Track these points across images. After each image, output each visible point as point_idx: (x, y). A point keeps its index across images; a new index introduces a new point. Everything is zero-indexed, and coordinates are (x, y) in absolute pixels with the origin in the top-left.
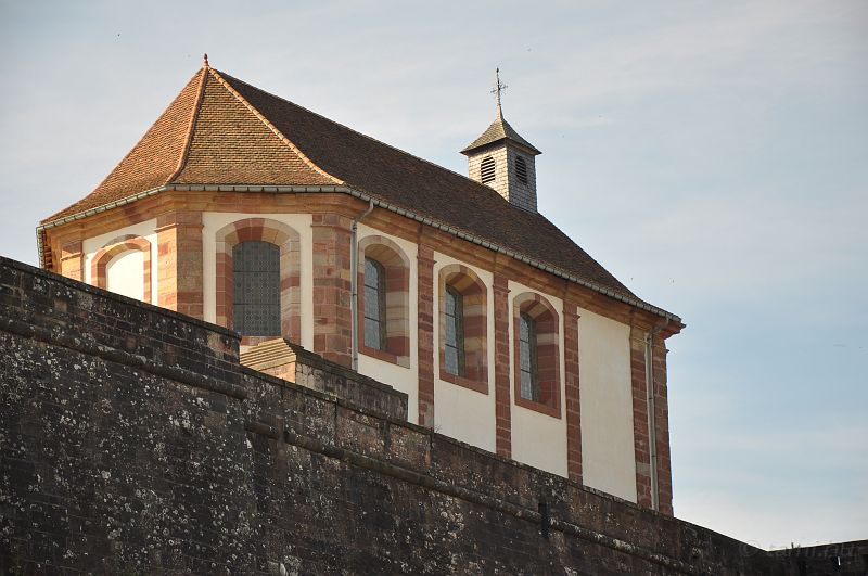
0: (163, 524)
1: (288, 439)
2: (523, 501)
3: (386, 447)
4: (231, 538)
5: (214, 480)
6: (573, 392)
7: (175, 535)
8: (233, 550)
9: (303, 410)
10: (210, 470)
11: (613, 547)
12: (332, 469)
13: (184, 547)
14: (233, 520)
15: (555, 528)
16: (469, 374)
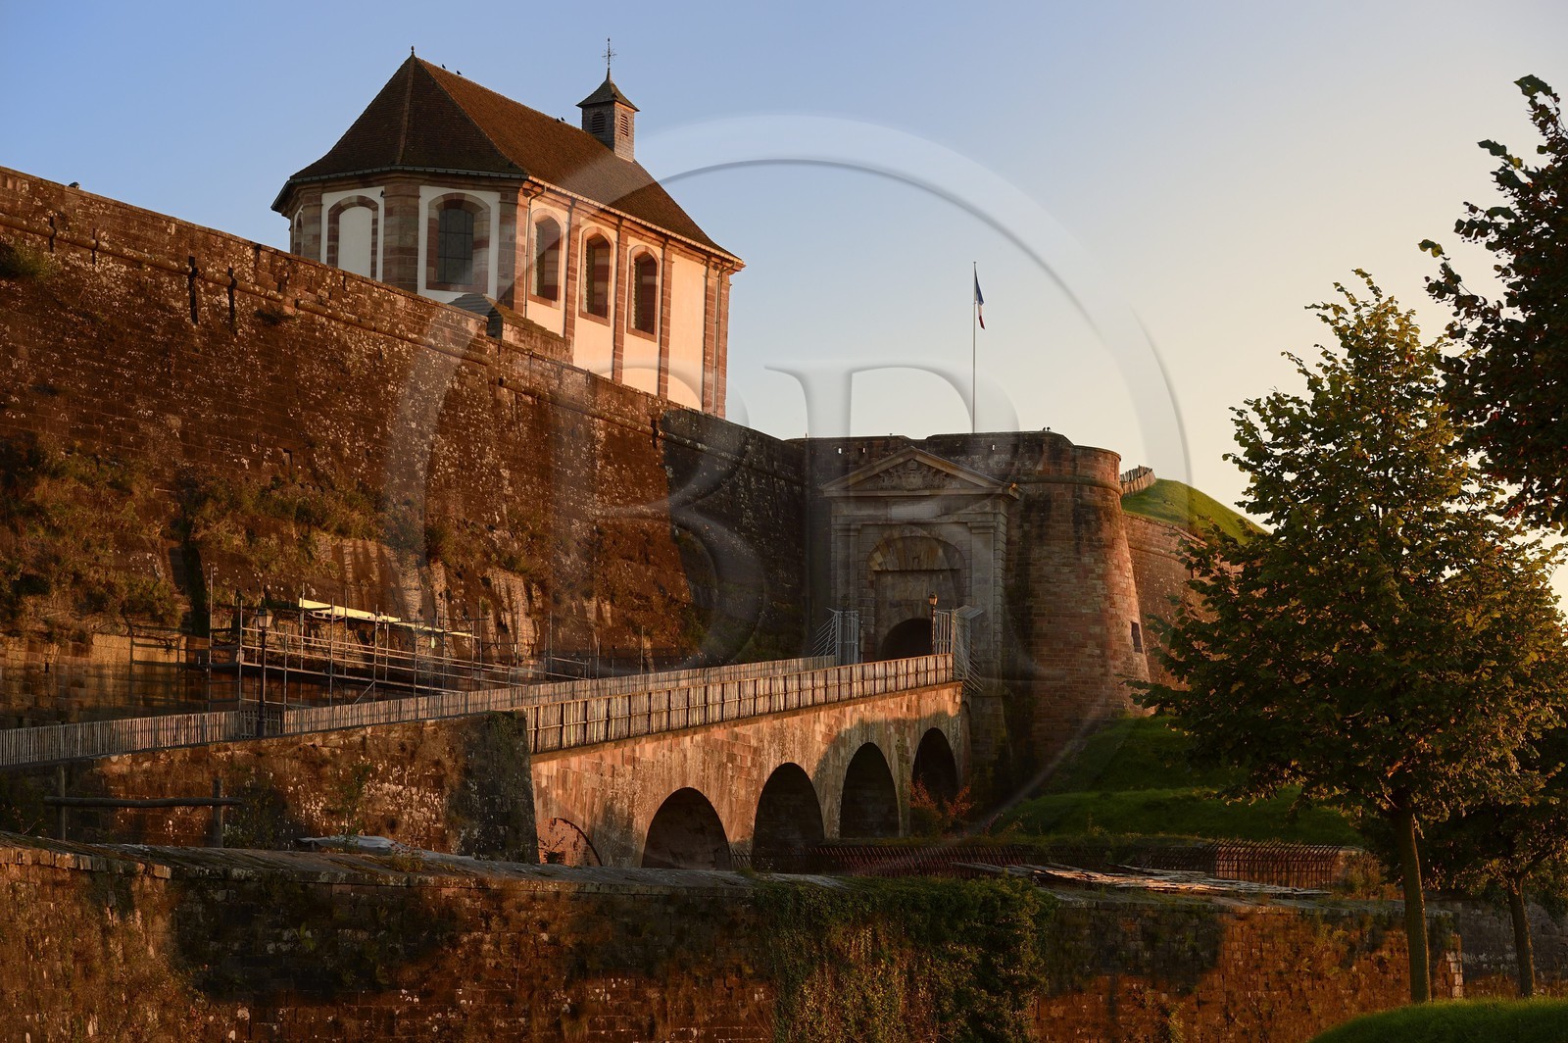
0: (445, 458)
1: (501, 383)
2: (642, 419)
3: (559, 387)
4: (482, 465)
5: (472, 425)
6: (665, 321)
7: (450, 466)
8: (483, 474)
9: (511, 362)
10: (470, 418)
11: (696, 449)
12: (526, 404)
13: (456, 473)
14: (482, 455)
15: (661, 438)
16: (597, 308)
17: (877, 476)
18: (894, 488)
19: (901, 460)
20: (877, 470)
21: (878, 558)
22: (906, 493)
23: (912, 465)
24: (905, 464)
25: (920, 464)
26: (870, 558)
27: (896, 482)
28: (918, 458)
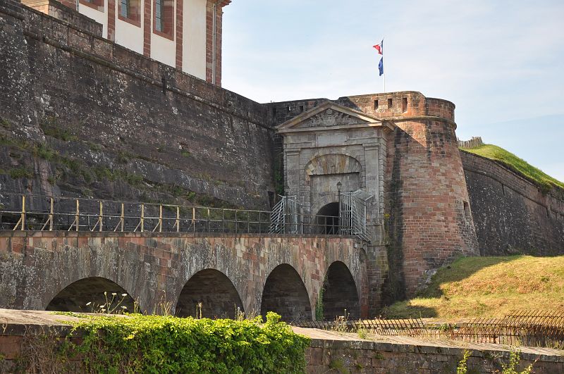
1: (44, 40)
2: (155, 77)
4: (17, 84)
5: (9, 57)
6: (180, 29)
8: (18, 90)
9: (52, 27)
10: (7, 52)
11: (194, 99)
12: (66, 57)
14: (17, 77)
15: (169, 90)
16: (132, 18)
17: (309, 119)
18: (319, 126)
19: (323, 109)
20: (309, 116)
21: (311, 167)
22: (326, 128)
23: (329, 112)
24: (325, 112)
25: (334, 112)
26: (306, 168)
27: (320, 121)
28: (333, 107)
